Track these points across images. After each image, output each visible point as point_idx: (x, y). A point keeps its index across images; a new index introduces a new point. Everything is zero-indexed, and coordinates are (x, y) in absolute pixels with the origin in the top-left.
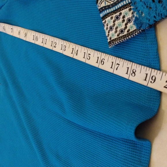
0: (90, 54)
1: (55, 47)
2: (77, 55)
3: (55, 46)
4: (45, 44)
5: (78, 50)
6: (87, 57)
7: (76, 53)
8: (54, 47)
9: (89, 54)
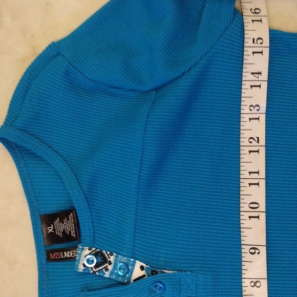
0: (254, 39)
1: (258, 138)
2: (260, 73)
3: (256, 139)
4: (258, 173)
5: (252, 73)
6: (259, 45)
7: (257, 75)
8: (258, 142)
9: (254, 42)
